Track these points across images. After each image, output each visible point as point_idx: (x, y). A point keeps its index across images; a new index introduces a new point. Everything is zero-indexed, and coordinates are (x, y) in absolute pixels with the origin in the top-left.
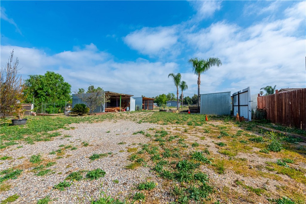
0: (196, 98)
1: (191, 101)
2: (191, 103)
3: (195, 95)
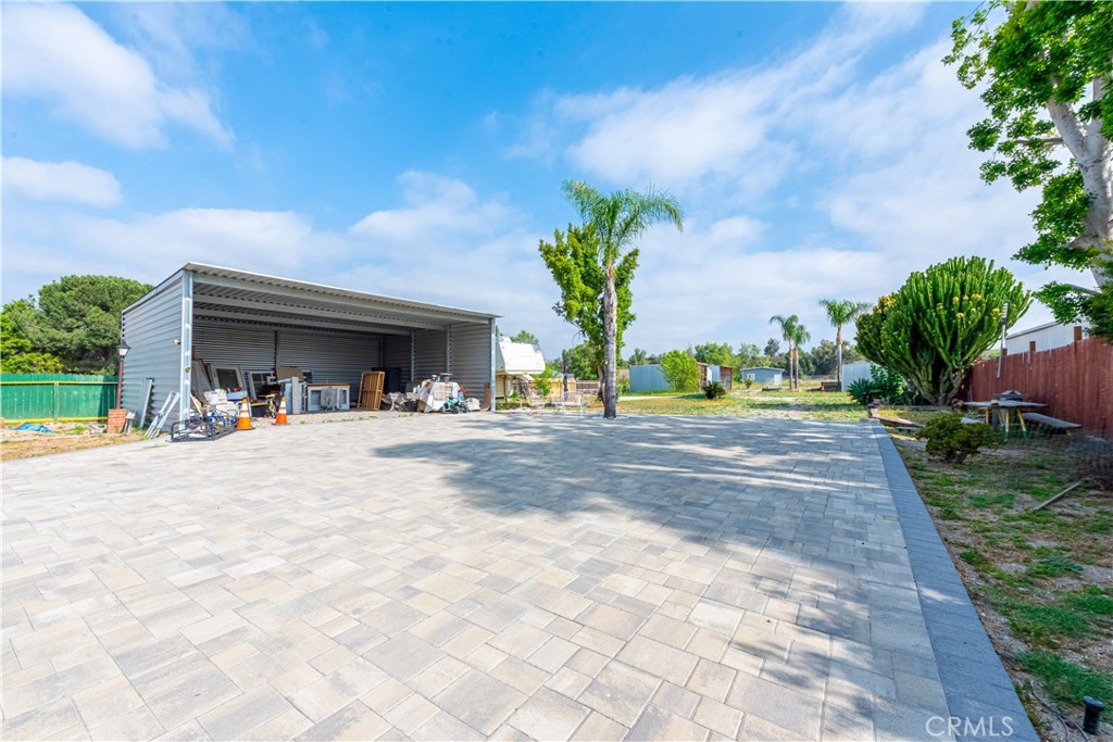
0: (827, 353)
1: (811, 365)
2: (809, 369)
3: (824, 344)
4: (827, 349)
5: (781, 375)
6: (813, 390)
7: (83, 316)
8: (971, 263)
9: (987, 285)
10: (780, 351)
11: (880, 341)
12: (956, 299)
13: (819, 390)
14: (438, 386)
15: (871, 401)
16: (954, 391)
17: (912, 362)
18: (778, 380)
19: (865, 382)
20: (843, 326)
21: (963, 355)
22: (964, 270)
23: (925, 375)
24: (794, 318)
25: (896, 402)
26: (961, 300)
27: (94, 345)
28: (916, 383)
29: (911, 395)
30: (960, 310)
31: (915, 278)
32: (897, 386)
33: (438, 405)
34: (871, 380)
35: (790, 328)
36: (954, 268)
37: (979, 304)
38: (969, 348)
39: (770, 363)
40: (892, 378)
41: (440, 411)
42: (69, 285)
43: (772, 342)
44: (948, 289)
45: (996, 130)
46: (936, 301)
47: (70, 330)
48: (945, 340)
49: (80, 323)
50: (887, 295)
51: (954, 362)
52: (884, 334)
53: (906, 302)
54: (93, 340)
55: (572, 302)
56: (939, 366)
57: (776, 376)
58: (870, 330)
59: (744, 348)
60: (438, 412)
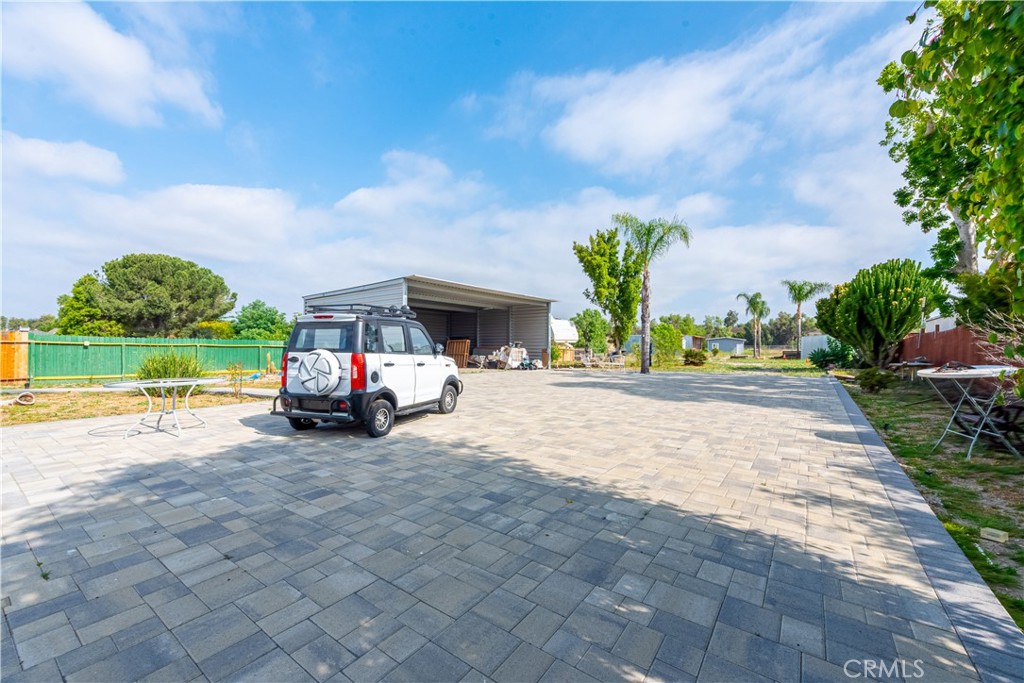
0: (784, 324)
1: (769, 336)
2: (767, 339)
3: (781, 316)
4: (784, 321)
5: (742, 345)
6: (776, 358)
7: (140, 289)
8: (905, 264)
9: (916, 281)
10: (738, 322)
11: (834, 320)
12: (892, 291)
13: (781, 357)
14: (514, 351)
15: (826, 366)
16: (890, 359)
17: (858, 337)
18: (740, 349)
19: (823, 351)
20: (803, 303)
21: (897, 332)
22: (899, 269)
23: (868, 346)
24: (758, 295)
25: (845, 366)
26: (896, 292)
27: (150, 313)
28: (862, 353)
29: (858, 361)
30: (895, 299)
31: (862, 274)
32: (848, 354)
33: (516, 364)
34: (828, 349)
35: (754, 303)
36: (890, 268)
37: (909, 295)
38: (901, 327)
39: (732, 333)
40: (844, 348)
41: (518, 368)
42: (130, 262)
43: (731, 314)
44: (887, 283)
45: (912, 193)
46: (877, 292)
47: (130, 300)
48: (883, 320)
49: (138, 295)
50: (841, 284)
51: (890, 337)
52: (837, 314)
53: (855, 292)
54: (150, 310)
55: (602, 290)
56: (879, 340)
57: (738, 346)
58: (827, 311)
59: (708, 320)
60: (515, 369)
